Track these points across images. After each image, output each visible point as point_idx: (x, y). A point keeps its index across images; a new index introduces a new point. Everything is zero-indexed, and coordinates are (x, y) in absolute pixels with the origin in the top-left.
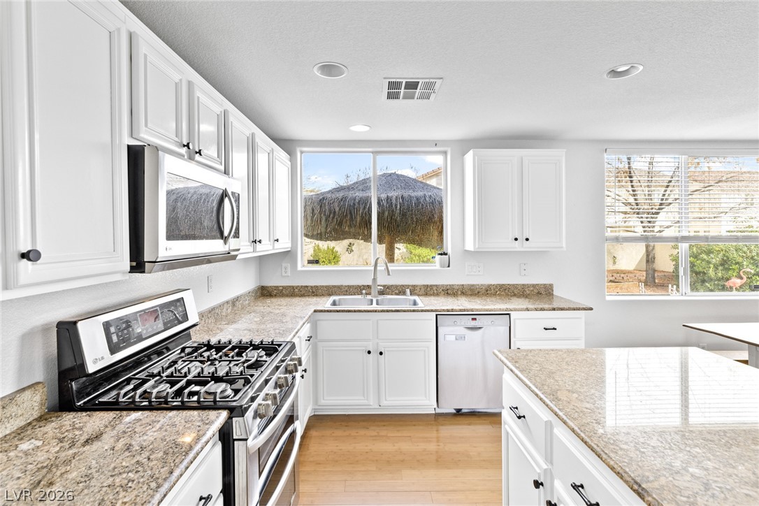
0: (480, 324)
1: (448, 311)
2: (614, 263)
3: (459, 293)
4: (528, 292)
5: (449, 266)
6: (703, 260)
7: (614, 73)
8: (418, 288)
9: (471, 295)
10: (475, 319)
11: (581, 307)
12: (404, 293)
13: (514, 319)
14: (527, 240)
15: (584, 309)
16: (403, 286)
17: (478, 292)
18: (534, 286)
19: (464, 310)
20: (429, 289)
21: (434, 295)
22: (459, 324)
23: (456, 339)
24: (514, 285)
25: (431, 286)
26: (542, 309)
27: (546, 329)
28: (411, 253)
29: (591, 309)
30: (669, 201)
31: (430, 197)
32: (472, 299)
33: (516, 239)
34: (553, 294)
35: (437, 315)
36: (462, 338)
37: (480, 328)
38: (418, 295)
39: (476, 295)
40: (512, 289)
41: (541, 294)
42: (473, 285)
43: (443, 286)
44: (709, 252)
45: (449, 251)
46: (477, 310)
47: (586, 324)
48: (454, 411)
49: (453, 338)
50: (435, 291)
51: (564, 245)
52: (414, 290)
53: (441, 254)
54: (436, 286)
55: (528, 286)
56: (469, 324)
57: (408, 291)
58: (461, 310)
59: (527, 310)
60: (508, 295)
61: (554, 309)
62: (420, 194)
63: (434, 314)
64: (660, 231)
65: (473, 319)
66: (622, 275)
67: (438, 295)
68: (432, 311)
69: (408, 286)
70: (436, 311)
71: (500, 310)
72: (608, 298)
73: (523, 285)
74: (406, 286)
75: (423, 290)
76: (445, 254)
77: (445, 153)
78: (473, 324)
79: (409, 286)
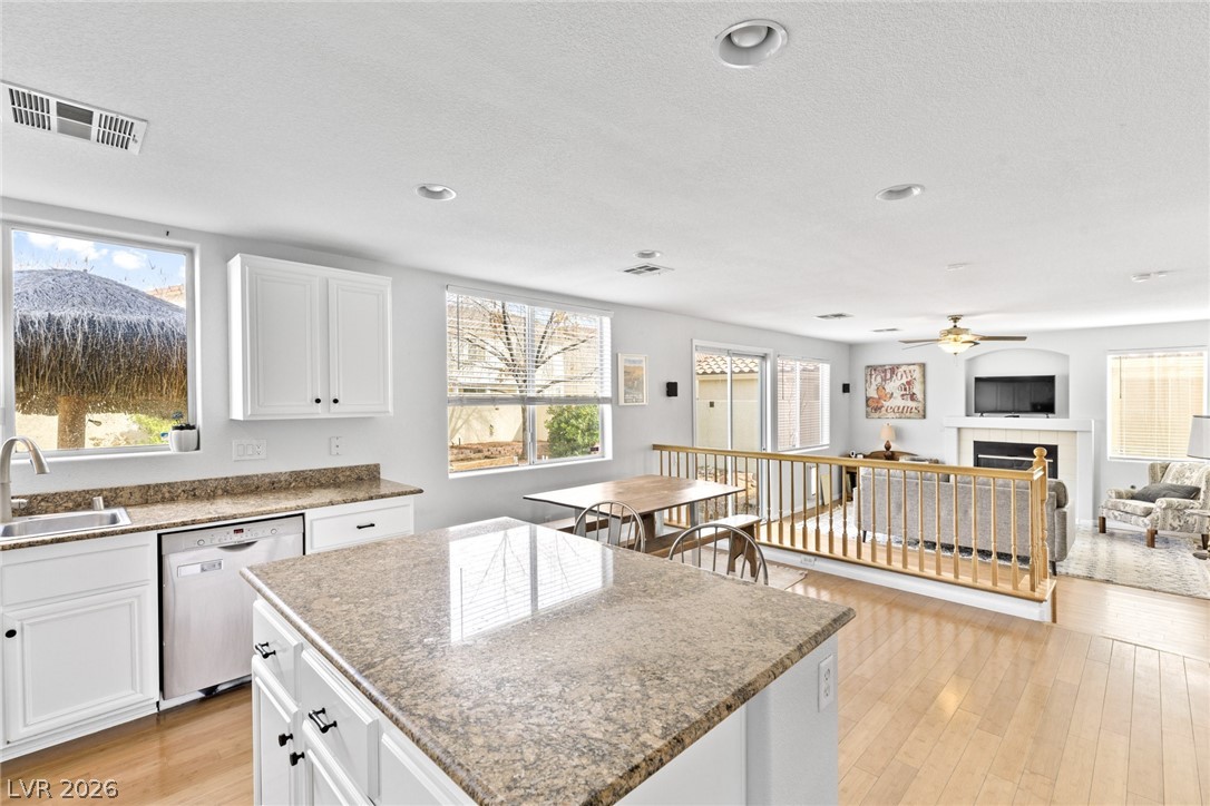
0: (249, 537)
1: (184, 524)
2: (491, 433)
3: (220, 492)
4: (342, 479)
5: (198, 448)
6: (573, 426)
7: (427, 191)
8: (126, 495)
9: (242, 494)
10: (242, 531)
11: (408, 490)
12: (90, 506)
13: (311, 521)
14: (336, 401)
15: (412, 493)
16: (88, 491)
17: (257, 488)
18: (351, 469)
19: (219, 519)
20: (152, 492)
21: (163, 501)
22: (208, 543)
23: (203, 570)
24: (319, 470)
25: (157, 485)
26: (354, 501)
27: (360, 528)
28: (151, 432)
29: (421, 491)
30: (544, 359)
31: (162, 325)
32: (241, 500)
33: (318, 401)
34: (379, 479)
35: (160, 536)
36: (217, 565)
37: (249, 544)
38: (126, 506)
39: (252, 492)
40: (318, 476)
41: (361, 481)
42: (247, 477)
43: (184, 483)
44: (577, 417)
45: (199, 423)
46: (244, 516)
47: (415, 513)
48: (201, 695)
49: (197, 568)
50: (167, 495)
51: (390, 409)
52: (113, 498)
53: (181, 428)
54: (169, 484)
55: (343, 470)
56: (229, 540)
57: (99, 501)
58: (211, 520)
59: (332, 503)
60: (310, 487)
61: (371, 498)
62: (137, 317)
63: (154, 534)
64: (539, 392)
65: (236, 531)
66: (499, 449)
67: (172, 500)
68: (148, 529)
69: (99, 492)
70: (157, 527)
71: (286, 509)
72: (451, 476)
73: (335, 469)
74: (94, 490)
75: (137, 495)
76: (193, 428)
77: (191, 251)
78: (238, 538)
79: (102, 490)
